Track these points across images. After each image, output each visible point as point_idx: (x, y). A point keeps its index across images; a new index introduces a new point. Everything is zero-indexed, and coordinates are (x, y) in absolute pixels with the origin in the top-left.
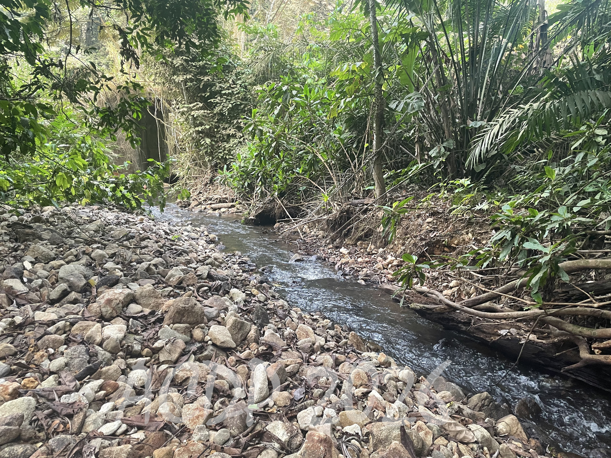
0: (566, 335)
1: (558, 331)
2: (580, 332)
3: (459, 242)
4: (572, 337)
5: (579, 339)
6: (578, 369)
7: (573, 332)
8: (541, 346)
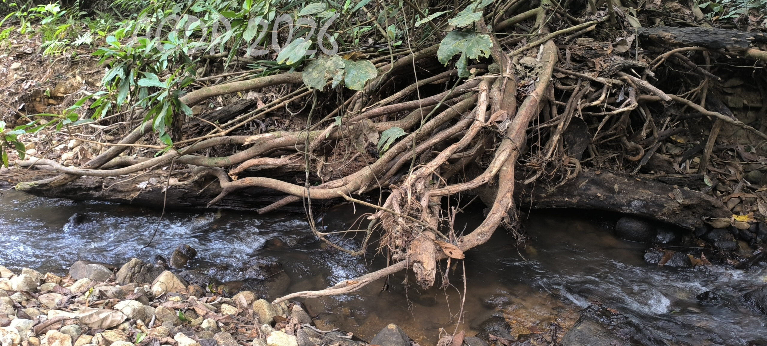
0: (204, 170)
1: (197, 167)
2: (216, 163)
3: (66, 89)
4: (210, 170)
5: (216, 170)
6: (222, 199)
7: (209, 165)
8: (184, 188)
